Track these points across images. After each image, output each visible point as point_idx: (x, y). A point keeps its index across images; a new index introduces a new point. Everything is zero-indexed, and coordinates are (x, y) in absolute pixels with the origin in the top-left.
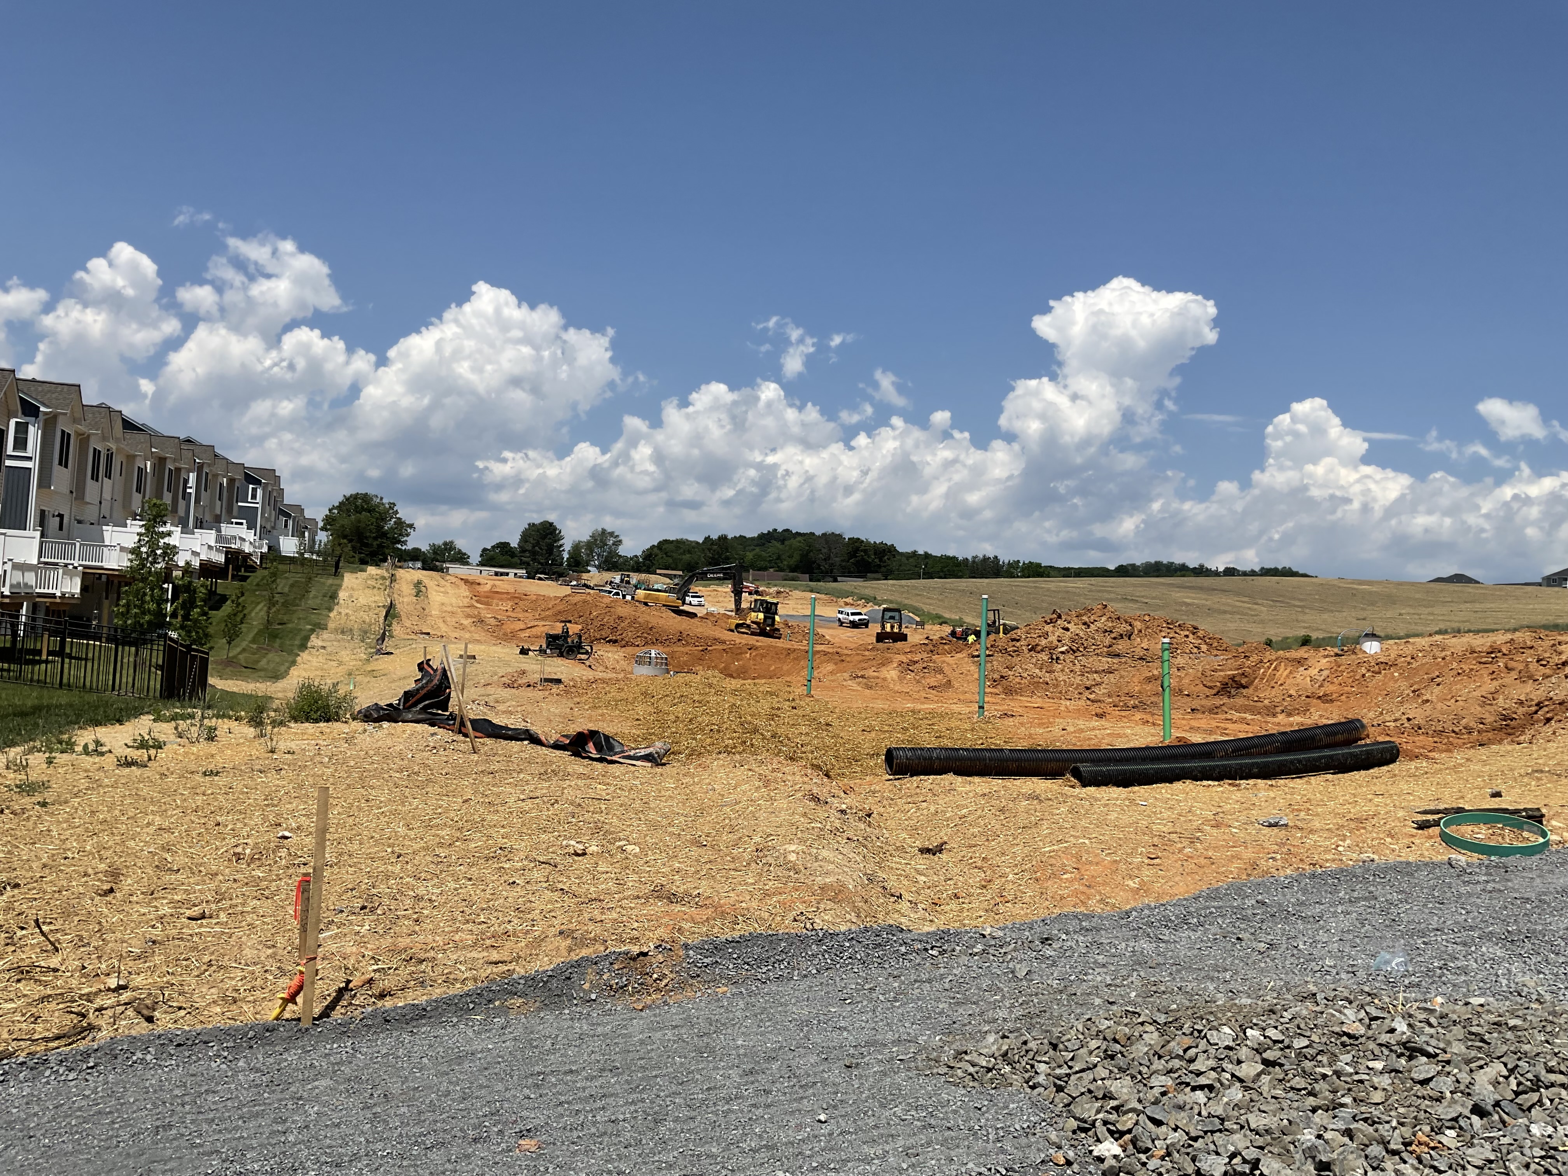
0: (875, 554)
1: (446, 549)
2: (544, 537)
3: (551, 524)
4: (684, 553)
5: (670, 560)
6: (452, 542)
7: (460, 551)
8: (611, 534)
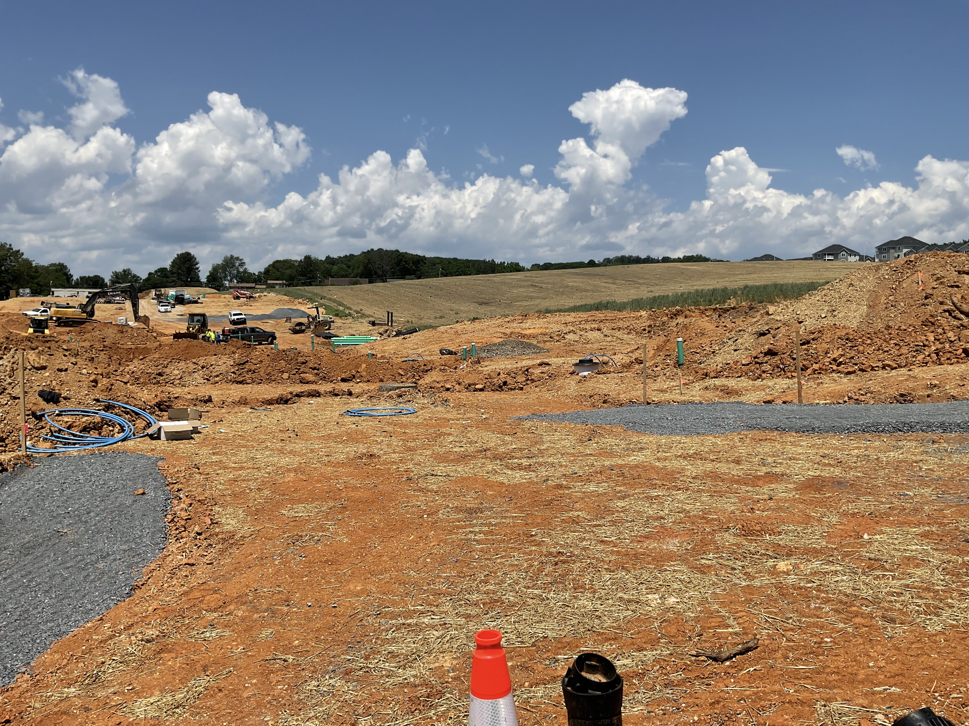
0: (413, 263)
1: (125, 274)
2: (184, 263)
3: (188, 254)
4: (286, 269)
5: (279, 274)
6: (129, 270)
7: (135, 276)
8: (237, 258)
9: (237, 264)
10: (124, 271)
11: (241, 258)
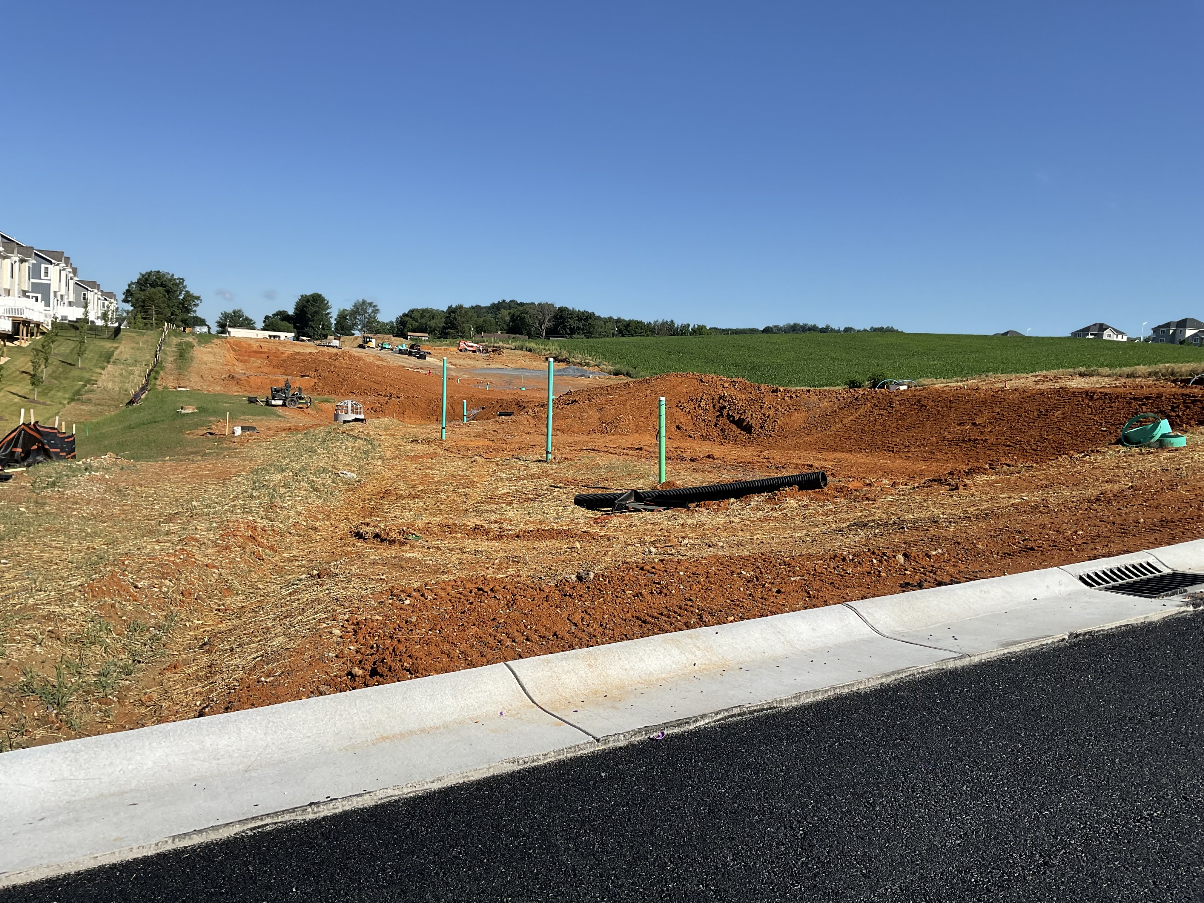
1: (235, 316)
2: (314, 306)
3: (319, 296)
4: (429, 319)
5: (419, 325)
6: (240, 311)
7: (247, 318)
8: (370, 304)
9: (370, 311)
10: (234, 312)
11: (374, 304)
